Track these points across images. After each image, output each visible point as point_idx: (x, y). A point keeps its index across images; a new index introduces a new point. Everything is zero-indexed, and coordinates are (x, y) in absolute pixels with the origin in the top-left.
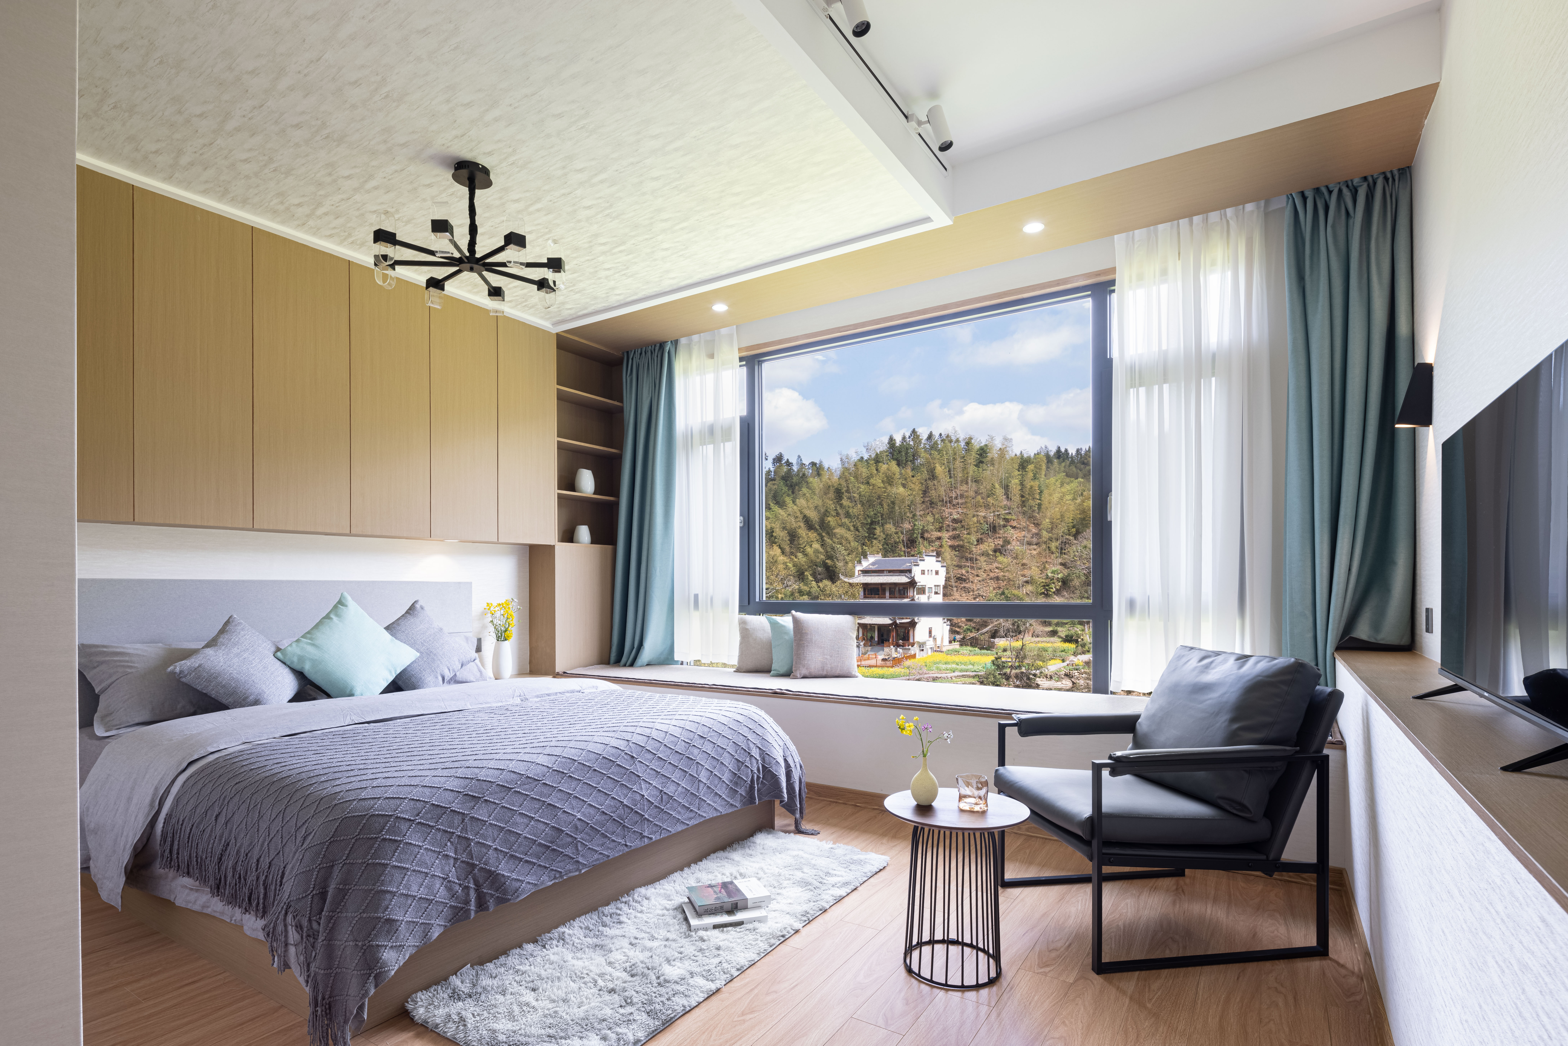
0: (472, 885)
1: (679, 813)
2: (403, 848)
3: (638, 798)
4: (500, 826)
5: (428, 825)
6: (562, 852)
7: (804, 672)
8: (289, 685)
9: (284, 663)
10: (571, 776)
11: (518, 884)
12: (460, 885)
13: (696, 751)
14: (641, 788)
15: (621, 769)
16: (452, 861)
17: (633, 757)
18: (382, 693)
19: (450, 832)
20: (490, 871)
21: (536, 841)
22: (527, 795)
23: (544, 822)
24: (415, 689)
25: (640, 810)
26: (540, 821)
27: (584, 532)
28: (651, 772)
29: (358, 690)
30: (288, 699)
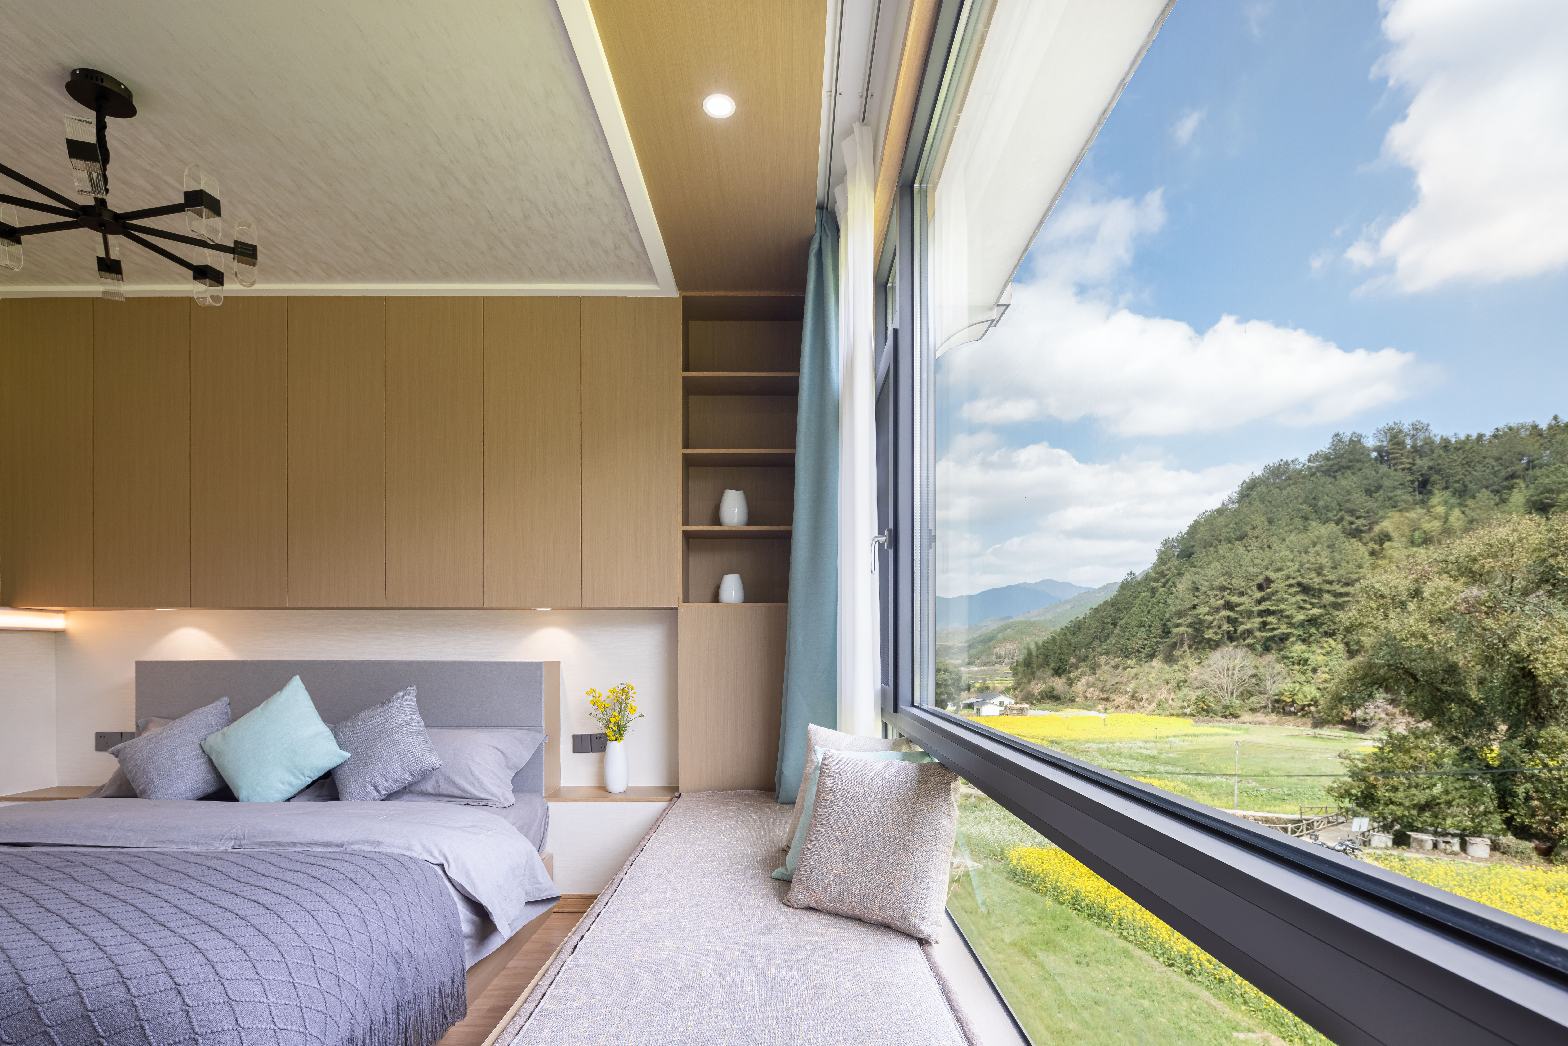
8: (195, 776)
9: (204, 752)
24: (330, 799)
27: (730, 585)
30: (199, 793)
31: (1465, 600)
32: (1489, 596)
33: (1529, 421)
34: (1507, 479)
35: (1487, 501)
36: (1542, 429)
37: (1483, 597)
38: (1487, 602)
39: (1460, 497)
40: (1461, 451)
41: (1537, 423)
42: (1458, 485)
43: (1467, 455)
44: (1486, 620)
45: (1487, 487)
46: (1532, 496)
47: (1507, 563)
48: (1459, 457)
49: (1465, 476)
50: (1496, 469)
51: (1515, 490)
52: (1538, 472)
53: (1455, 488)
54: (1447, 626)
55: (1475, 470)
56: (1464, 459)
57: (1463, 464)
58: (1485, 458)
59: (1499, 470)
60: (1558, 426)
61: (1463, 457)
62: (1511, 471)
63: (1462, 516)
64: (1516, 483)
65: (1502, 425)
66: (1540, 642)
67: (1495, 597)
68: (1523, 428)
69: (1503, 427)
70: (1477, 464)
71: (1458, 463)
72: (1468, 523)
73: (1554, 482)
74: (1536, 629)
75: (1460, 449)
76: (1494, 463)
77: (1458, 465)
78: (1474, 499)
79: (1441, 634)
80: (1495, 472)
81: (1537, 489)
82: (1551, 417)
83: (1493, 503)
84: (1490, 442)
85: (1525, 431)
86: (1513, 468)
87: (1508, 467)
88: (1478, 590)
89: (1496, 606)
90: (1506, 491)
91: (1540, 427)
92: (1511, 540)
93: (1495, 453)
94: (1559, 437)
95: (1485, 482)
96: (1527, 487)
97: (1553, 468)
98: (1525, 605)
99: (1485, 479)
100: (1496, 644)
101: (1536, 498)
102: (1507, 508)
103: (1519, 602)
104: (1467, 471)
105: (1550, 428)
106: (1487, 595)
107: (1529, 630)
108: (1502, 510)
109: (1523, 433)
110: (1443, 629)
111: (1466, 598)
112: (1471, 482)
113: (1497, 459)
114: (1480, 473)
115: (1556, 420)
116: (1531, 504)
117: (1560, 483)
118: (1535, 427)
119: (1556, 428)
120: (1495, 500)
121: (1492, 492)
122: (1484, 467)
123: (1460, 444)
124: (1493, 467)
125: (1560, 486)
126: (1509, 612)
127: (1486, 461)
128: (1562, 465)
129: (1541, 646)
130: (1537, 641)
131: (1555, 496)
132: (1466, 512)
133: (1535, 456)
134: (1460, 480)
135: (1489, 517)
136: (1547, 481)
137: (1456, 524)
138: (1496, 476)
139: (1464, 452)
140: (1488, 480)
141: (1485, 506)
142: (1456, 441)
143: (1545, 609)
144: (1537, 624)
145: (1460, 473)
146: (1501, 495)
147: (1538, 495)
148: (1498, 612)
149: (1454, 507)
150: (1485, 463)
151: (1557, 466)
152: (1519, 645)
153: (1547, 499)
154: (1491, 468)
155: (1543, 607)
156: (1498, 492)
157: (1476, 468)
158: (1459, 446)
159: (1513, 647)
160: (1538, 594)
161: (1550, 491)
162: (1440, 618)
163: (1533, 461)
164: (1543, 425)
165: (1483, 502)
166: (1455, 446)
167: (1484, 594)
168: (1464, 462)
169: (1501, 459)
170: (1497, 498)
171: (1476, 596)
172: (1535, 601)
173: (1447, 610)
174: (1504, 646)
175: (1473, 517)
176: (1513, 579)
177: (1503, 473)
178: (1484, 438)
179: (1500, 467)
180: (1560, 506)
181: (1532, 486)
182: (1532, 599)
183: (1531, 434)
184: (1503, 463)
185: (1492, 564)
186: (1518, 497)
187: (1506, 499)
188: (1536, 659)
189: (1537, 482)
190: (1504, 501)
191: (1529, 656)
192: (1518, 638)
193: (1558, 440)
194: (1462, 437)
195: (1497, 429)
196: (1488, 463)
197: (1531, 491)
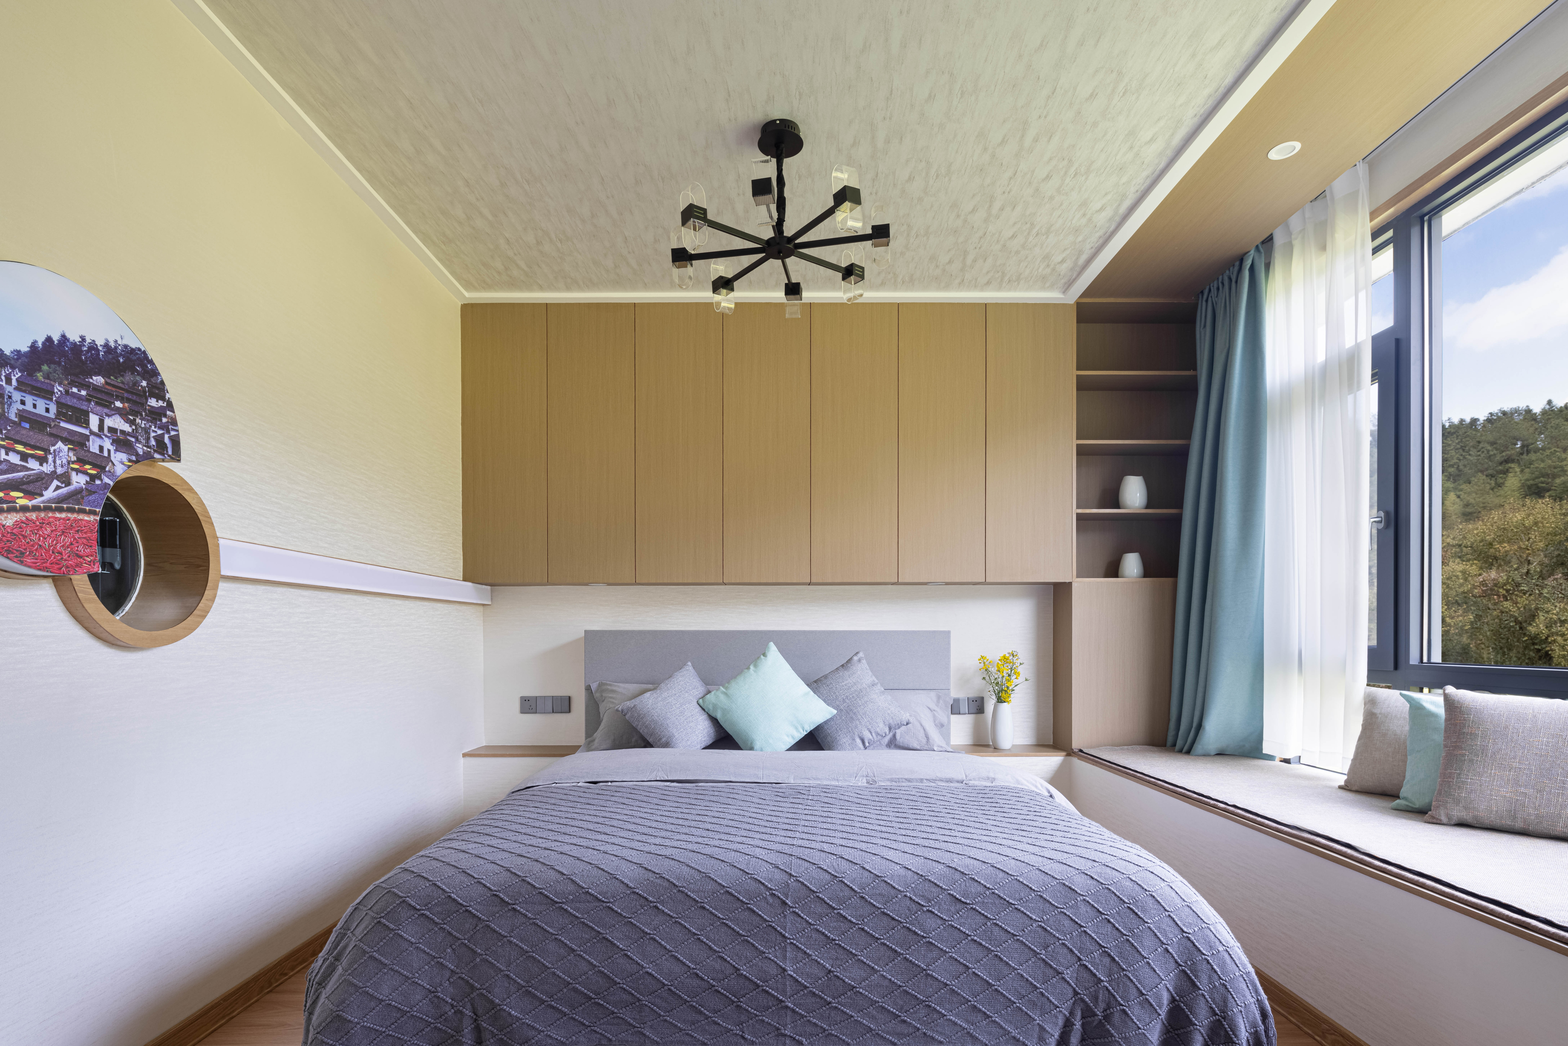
0: (468, 1012)
1: (873, 1018)
2: (392, 938)
3: (773, 971)
4: (522, 948)
5: (432, 919)
6: (613, 1013)
7: (1458, 813)
8: (702, 731)
9: (704, 710)
10: (656, 907)
11: (532, 1033)
12: (452, 1006)
13: (931, 922)
14: (785, 957)
15: (754, 917)
16: (447, 974)
17: (784, 903)
18: (790, 749)
19: (455, 937)
20: (492, 1002)
21: (569, 983)
22: (577, 917)
23: (589, 962)
24: (822, 749)
25: (777, 990)
26: (584, 958)
27: (1132, 563)
28: (815, 935)
29: (757, 745)
30: (704, 745)
31: (1483, 583)
32: (1508, 579)
33: (1522, 405)
34: (1501, 463)
35: (1483, 485)
36: (1536, 413)
37: (1501, 580)
38: (1505, 585)
39: (1455, 481)
40: (1455, 436)
41: (1531, 408)
42: (1453, 469)
43: (1461, 439)
44: (1505, 603)
45: (1482, 472)
46: (1527, 480)
47: (1523, 546)
48: (1453, 442)
49: (1460, 460)
50: (1491, 453)
51: (1511, 475)
52: (1533, 456)
53: (1449, 473)
54: (1464, 609)
55: (1470, 455)
56: (1458, 443)
57: (1457, 449)
58: (1479, 442)
59: (1495, 455)
60: (1552, 411)
61: (1457, 442)
62: (1506, 455)
63: (1458, 500)
64: (1511, 468)
65: (1495, 409)
66: (1559, 625)
67: (1513, 580)
68: (1516, 413)
69: (1496, 411)
70: (1472, 449)
71: (1452, 447)
72: (1464, 507)
73: (1550, 467)
74: (1555, 612)
75: (1454, 433)
76: (1489, 448)
77: (1452, 450)
78: (1470, 483)
79: (1458, 616)
80: (1490, 456)
81: (1533, 474)
82: (1545, 402)
83: (1488, 487)
84: (1484, 426)
85: (1519, 415)
86: (1508, 452)
87: (1503, 452)
88: (1496, 573)
89: (1514, 589)
90: (1501, 475)
91: (1534, 411)
92: (1527, 523)
93: (1490, 438)
94: (1554, 422)
95: (1480, 467)
96: (1522, 471)
97: (1548, 452)
98: (1543, 588)
99: (1480, 463)
100: (1512, 627)
101: (1531, 482)
102: (1502, 492)
103: (1537, 585)
104: (1462, 455)
105: (1544, 412)
106: (1505, 578)
107: (1547, 612)
108: (1498, 494)
109: (1516, 418)
110: (1460, 612)
111: (1484, 581)
112: (1465, 466)
113: (1492, 444)
114: (1475, 458)
115: (1550, 405)
116: (1526, 488)
117: (1555, 468)
118: (1528, 411)
119: (1550, 412)
120: (1490, 484)
121: (1487, 476)
122: (1479, 451)
123: (1454, 428)
124: (1488, 451)
125: (1556, 470)
126: (1527, 595)
127: (1481, 445)
128: (1558, 450)
129: (1559, 628)
130: (1555, 623)
131: (1550, 480)
132: (1461, 497)
133: (1530, 441)
134: (1455, 464)
135: (1484, 501)
136: (1542, 465)
137: (1451, 509)
138: (1490, 461)
139: (1457, 436)
140: (1482, 464)
141: (1481, 490)
142: (1450, 426)
143: (1563, 592)
144: (1556, 606)
145: (1455, 458)
146: (1496, 479)
147: (1534, 480)
148: (1517, 595)
149: (1449, 491)
150: (1480, 447)
151: (1552, 450)
152: (1538, 627)
153: (1542, 483)
154: (1486, 452)
155: (1562, 590)
156: (1492, 476)
157: (1471, 452)
158: (1453, 431)
159: (1532, 629)
160: (1556, 577)
161: (1546, 475)
162: (1456, 601)
163: (1528, 446)
164: (1537, 409)
165: (1479, 486)
166: (1448, 430)
167: (1503, 577)
168: (1459, 446)
169: (1495, 443)
170: (1493, 482)
171: (1494, 580)
172: (1554, 583)
173: (1464, 592)
174: (1521, 628)
175: (1469, 501)
176: (1529, 563)
177: (1498, 458)
178: (1478, 423)
179: (1495, 452)
180: (1555, 490)
181: (1527, 470)
182: (1550, 582)
183: (1525, 419)
184: (1498, 447)
185: (1508, 548)
186: (1513, 481)
187: (1502, 483)
188: (1555, 641)
189: (1532, 466)
190: (1499, 485)
191: (1547, 638)
192: (1537, 620)
193: (1552, 424)
194: (1456, 421)
195: (1491, 413)
196: (1482, 448)
197: (1527, 476)
